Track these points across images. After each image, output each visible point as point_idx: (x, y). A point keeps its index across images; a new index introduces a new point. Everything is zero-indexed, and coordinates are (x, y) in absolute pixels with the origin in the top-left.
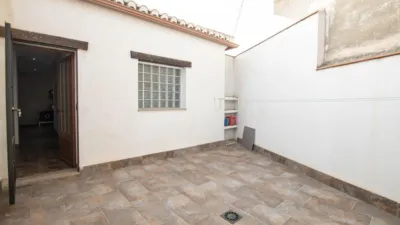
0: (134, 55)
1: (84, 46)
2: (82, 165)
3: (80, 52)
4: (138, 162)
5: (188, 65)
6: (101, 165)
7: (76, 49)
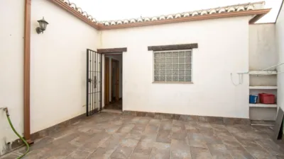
0: (150, 48)
1: (125, 50)
2: (124, 109)
3: (124, 54)
4: (151, 115)
5: (195, 46)
6: (132, 112)
7: (122, 52)
